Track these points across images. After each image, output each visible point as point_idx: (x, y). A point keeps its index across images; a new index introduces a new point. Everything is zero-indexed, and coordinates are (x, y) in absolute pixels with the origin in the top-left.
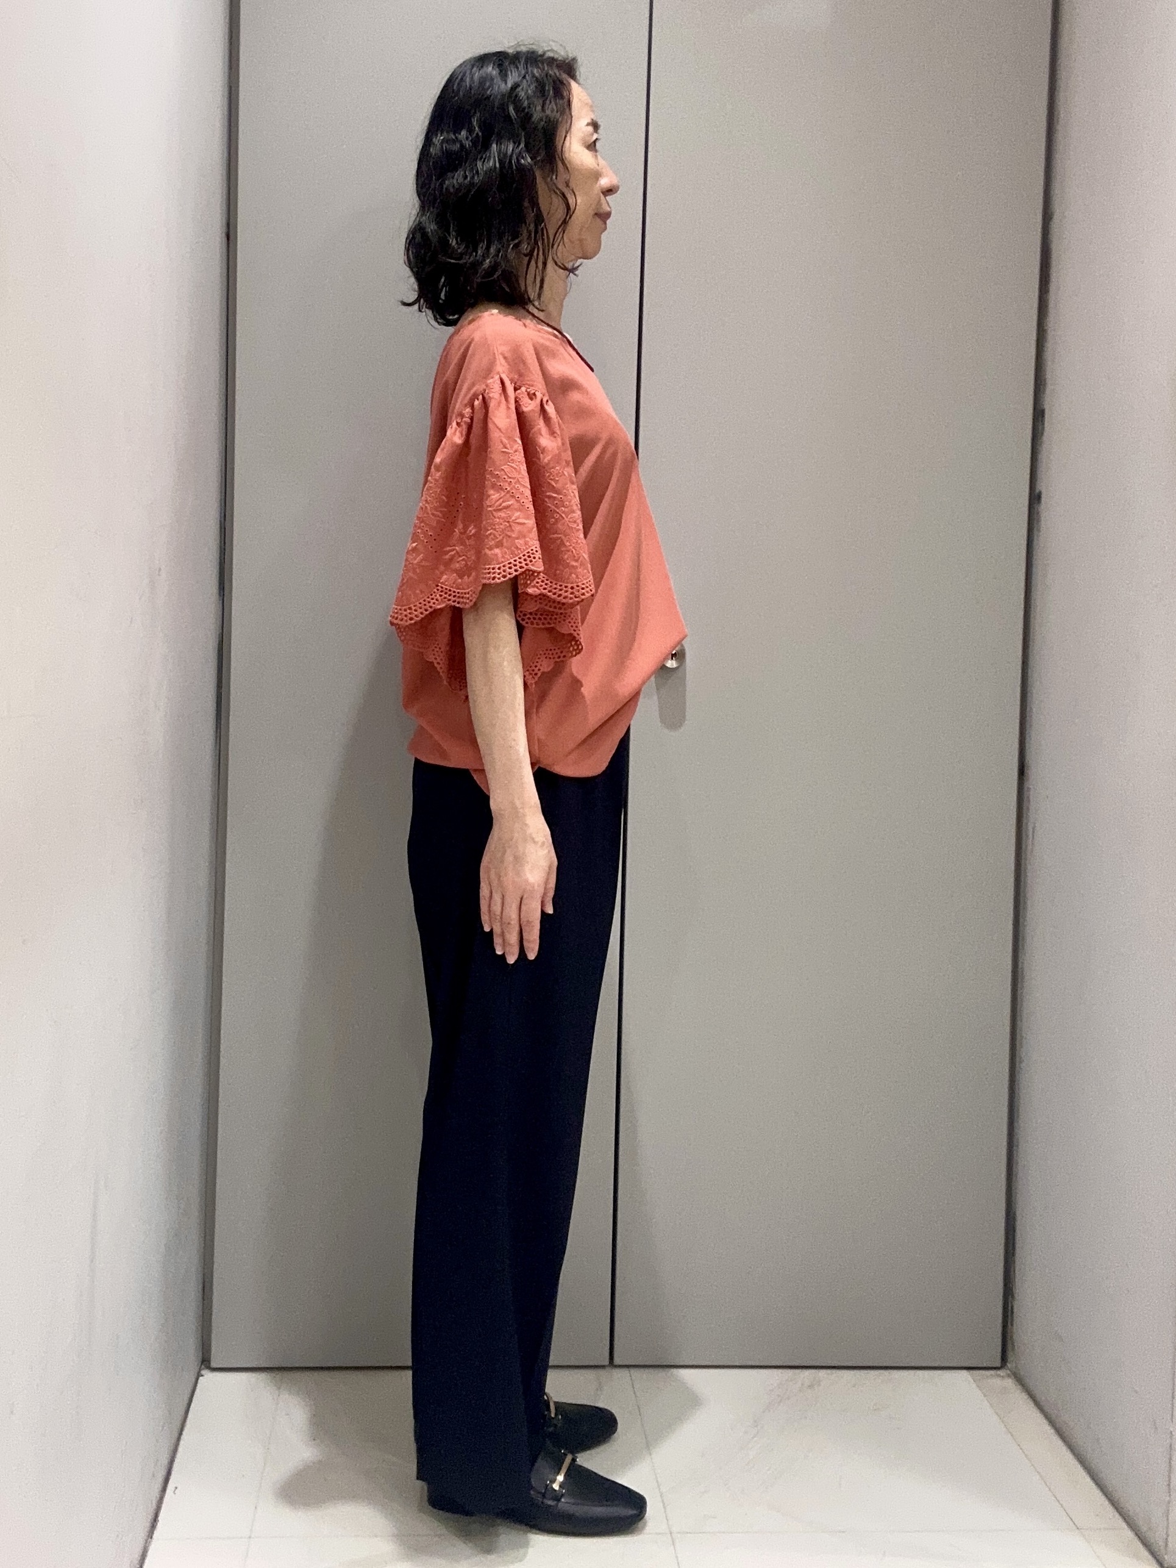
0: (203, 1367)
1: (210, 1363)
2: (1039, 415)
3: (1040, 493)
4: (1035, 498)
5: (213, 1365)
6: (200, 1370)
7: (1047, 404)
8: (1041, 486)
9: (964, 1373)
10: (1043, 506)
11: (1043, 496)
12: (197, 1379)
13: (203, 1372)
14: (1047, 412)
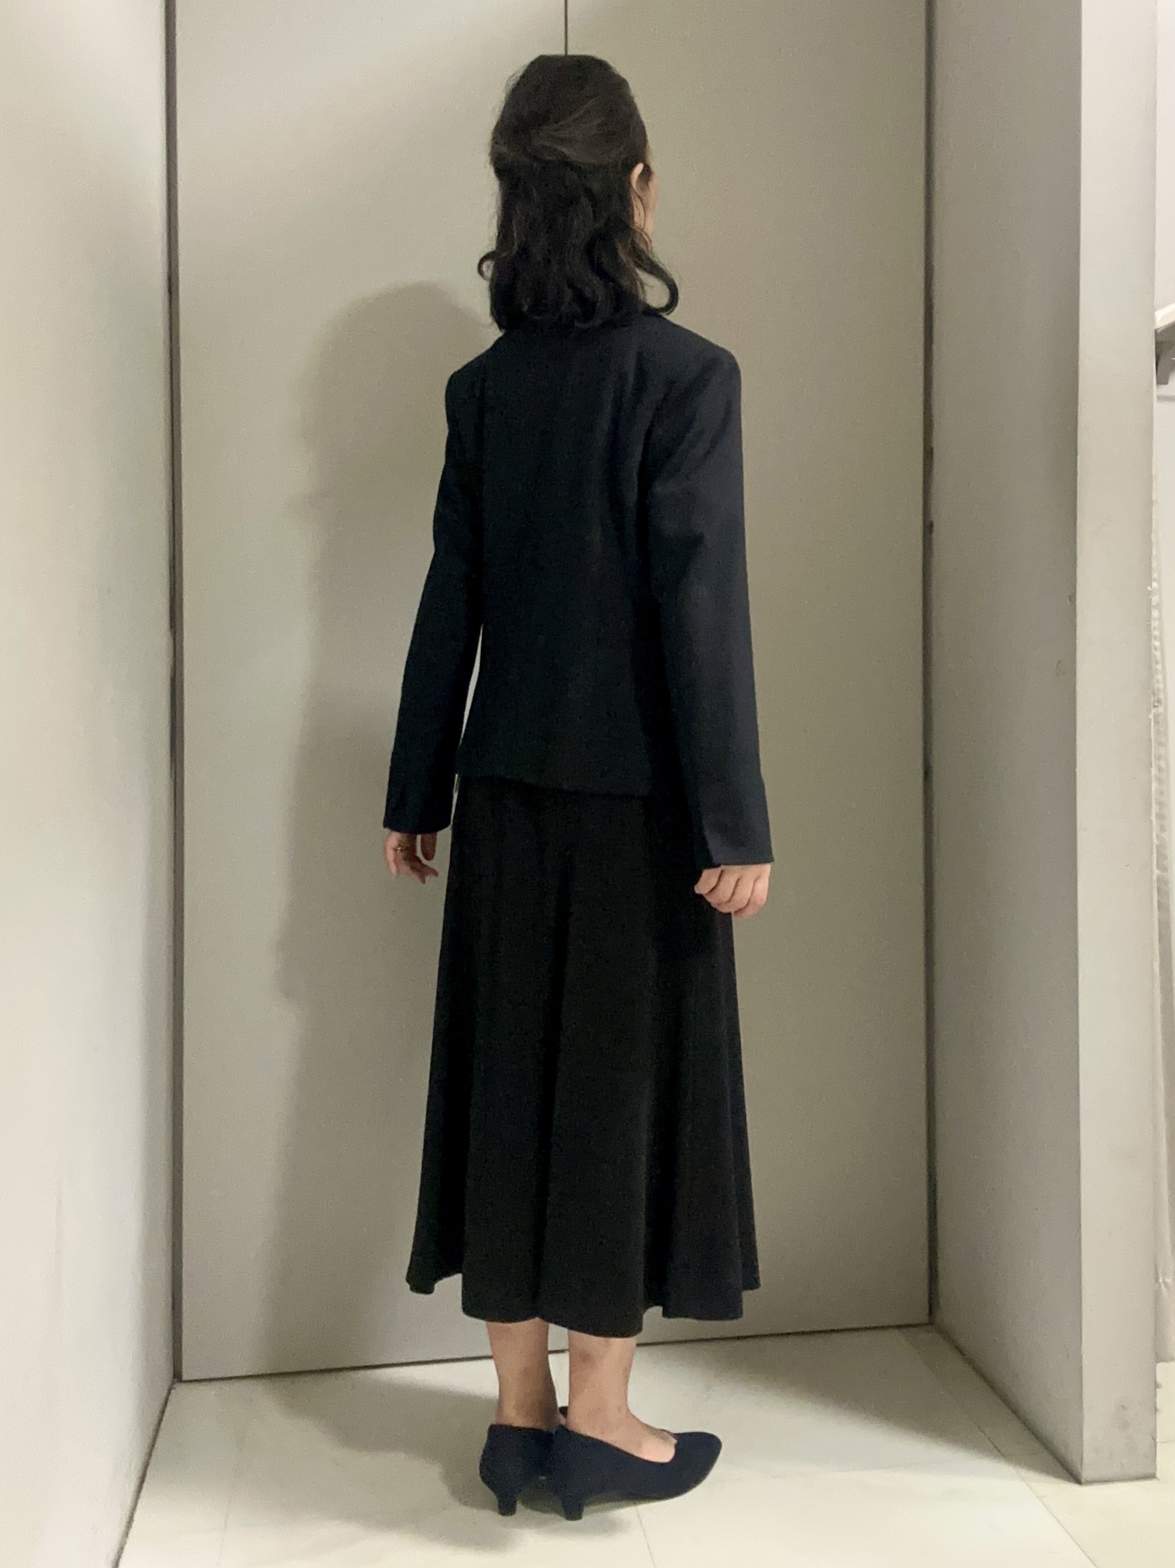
0: (176, 1380)
1: (181, 1378)
2: (928, 453)
3: (931, 525)
4: (928, 528)
5: (185, 1377)
6: (173, 1383)
7: (935, 444)
8: (934, 517)
9: (896, 1331)
10: (934, 535)
11: (935, 528)
12: (169, 1393)
13: (175, 1386)
14: (935, 451)
